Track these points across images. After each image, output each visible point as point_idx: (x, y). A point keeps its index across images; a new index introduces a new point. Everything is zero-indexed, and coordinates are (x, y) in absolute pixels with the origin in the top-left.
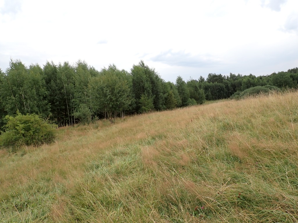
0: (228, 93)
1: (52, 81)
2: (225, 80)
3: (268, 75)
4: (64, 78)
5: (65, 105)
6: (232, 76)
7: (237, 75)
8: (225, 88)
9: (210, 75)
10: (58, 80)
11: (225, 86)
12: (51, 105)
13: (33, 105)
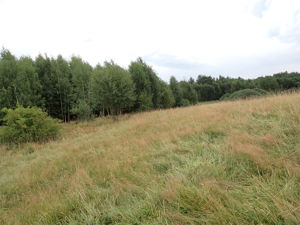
0: (218, 95)
1: (46, 74)
2: (214, 82)
3: (254, 79)
4: (58, 71)
5: (59, 101)
6: (222, 78)
7: (226, 77)
8: (215, 90)
9: (199, 76)
10: (52, 74)
11: (214, 88)
12: (45, 99)
13: (27, 98)
